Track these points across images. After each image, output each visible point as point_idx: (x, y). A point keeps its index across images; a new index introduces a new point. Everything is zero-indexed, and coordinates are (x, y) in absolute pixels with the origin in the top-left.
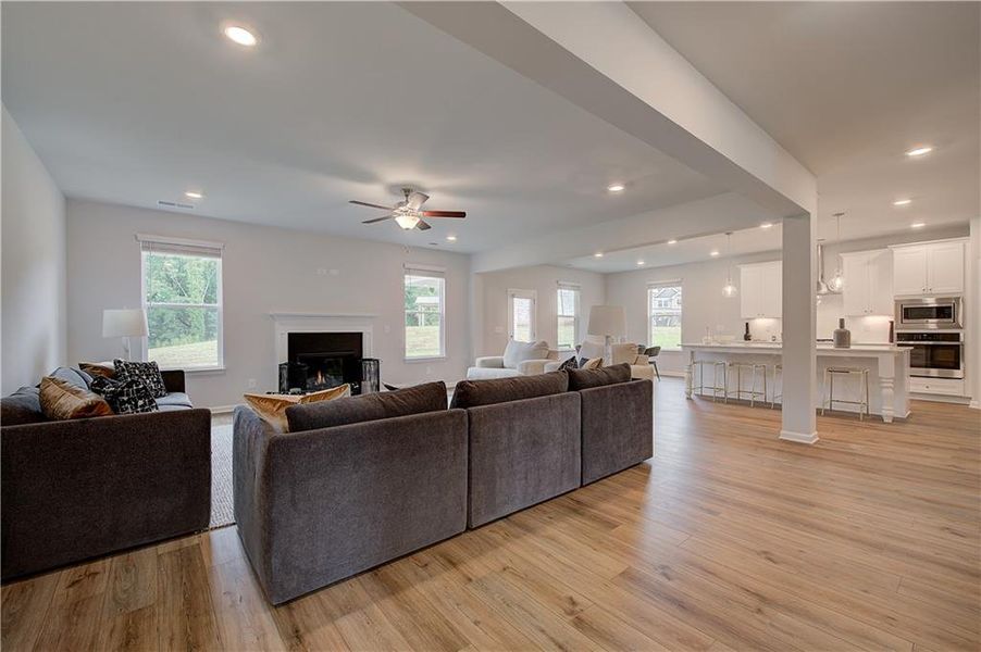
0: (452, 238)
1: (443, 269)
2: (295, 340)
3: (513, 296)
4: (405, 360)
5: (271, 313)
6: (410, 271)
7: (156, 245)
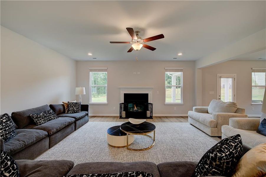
0: (180, 54)
1: (183, 68)
2: (126, 95)
3: (220, 77)
4: (165, 104)
5: (119, 87)
6: (167, 70)
7: (93, 70)
